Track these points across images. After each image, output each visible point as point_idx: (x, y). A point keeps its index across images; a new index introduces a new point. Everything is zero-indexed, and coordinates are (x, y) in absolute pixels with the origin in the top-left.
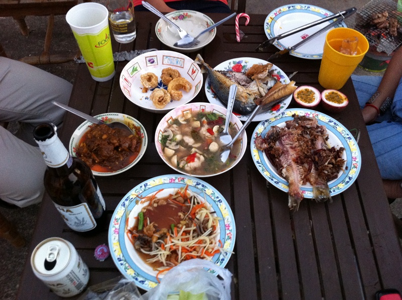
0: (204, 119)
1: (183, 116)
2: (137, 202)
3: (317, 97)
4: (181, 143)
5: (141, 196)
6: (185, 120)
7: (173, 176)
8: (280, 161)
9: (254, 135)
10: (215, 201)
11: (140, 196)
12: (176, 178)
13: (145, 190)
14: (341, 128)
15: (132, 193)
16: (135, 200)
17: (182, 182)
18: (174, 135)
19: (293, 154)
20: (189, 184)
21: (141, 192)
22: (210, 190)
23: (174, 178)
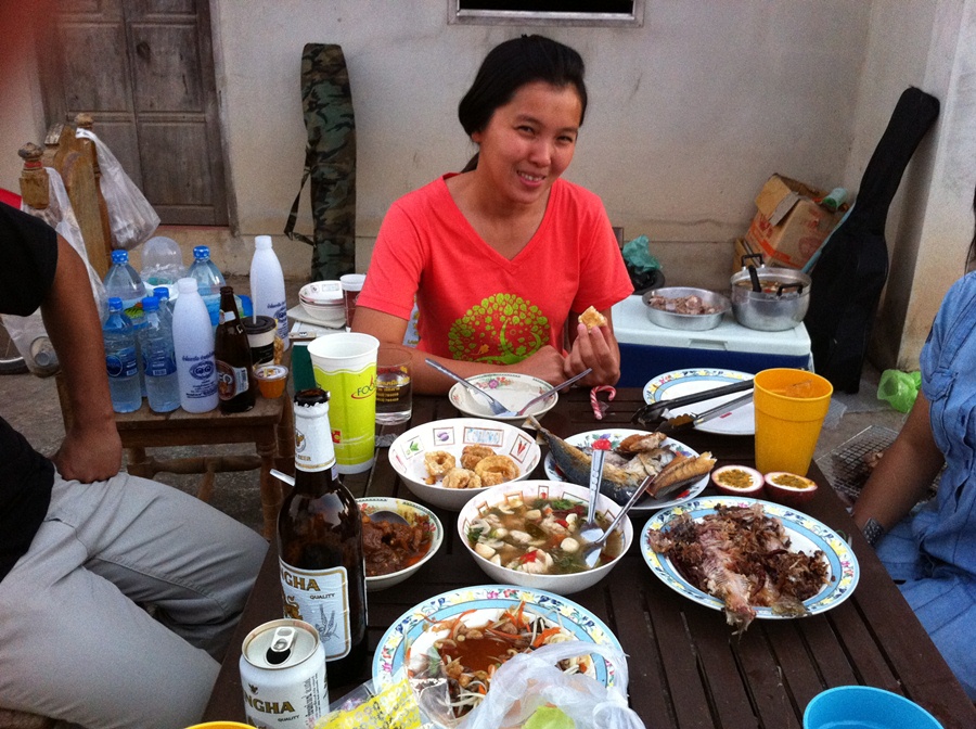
0: (547, 507)
1: (507, 503)
2: (425, 628)
3: (756, 480)
4: (507, 539)
5: (434, 619)
6: (511, 509)
7: (495, 588)
8: (702, 569)
9: (645, 531)
10: (580, 626)
11: (430, 618)
12: (500, 590)
13: (440, 610)
14: (810, 522)
15: (416, 612)
16: (421, 624)
17: (512, 598)
18: (493, 530)
19: (724, 559)
20: (525, 600)
21: (433, 611)
22: (569, 607)
23: (496, 591)
